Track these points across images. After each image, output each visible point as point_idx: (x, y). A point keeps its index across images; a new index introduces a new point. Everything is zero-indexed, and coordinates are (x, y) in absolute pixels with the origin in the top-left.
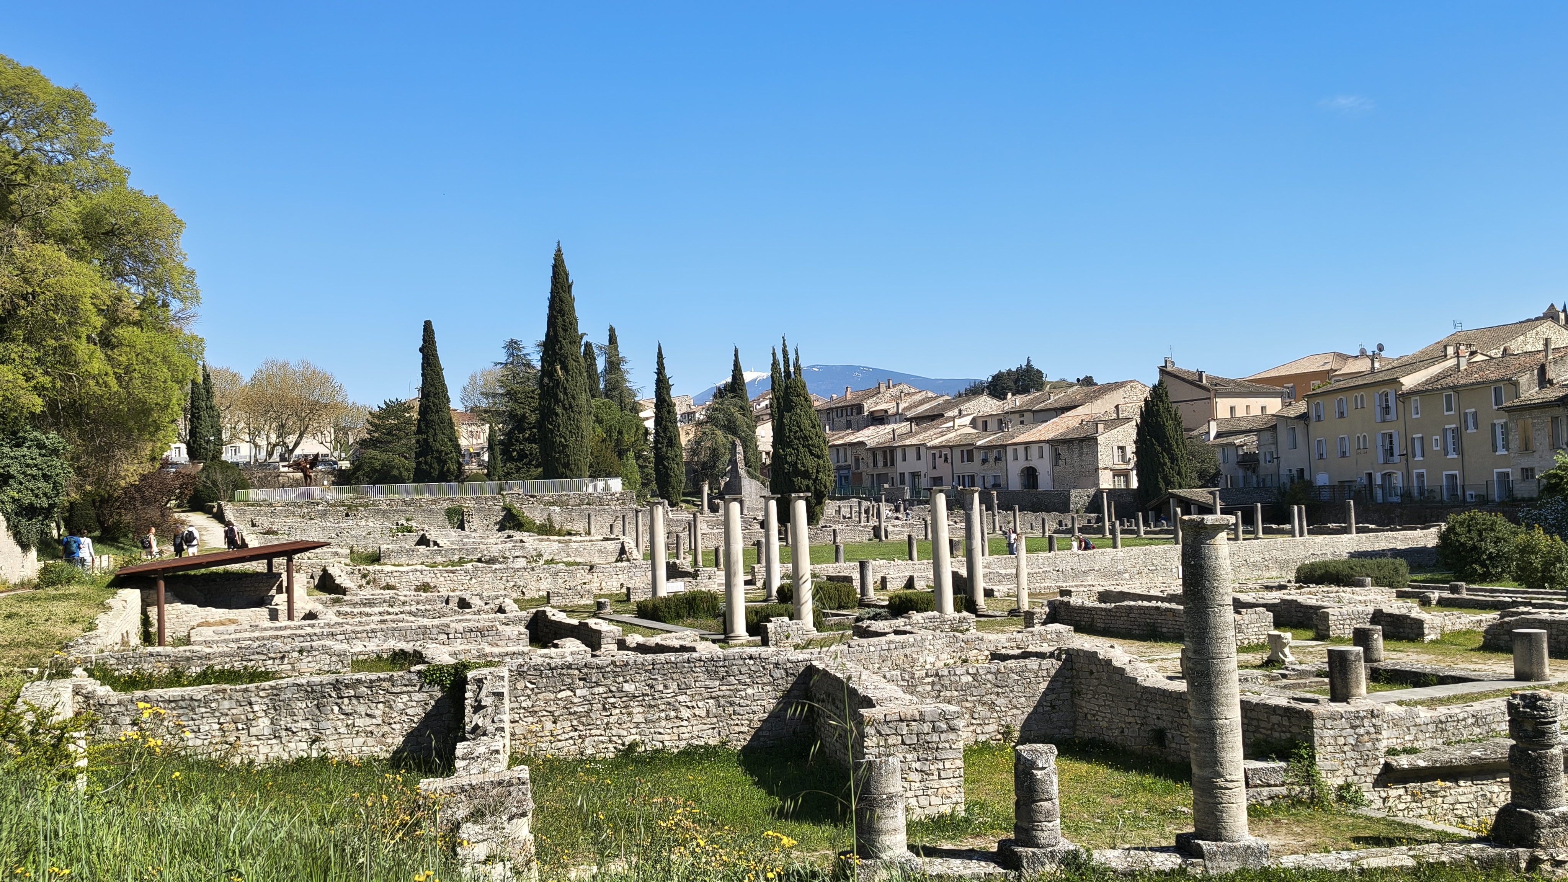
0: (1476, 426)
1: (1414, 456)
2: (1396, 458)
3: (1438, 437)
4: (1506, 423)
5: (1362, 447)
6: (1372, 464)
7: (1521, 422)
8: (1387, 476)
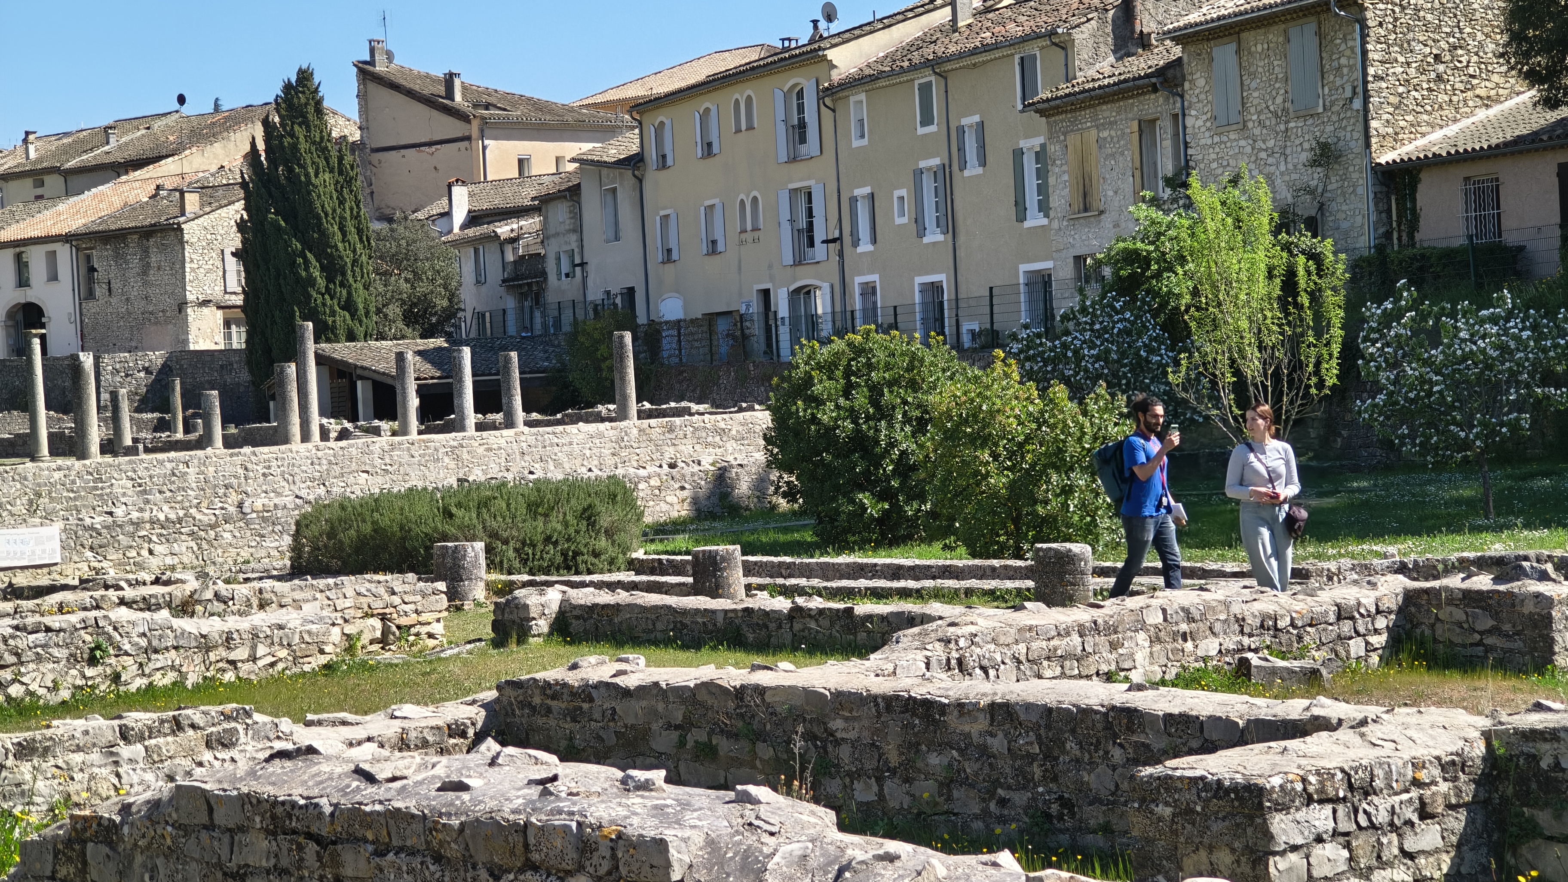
0: (983, 161)
1: (856, 243)
2: (820, 251)
3: (903, 192)
4: (1043, 146)
5: (749, 227)
6: (770, 267)
7: (1073, 139)
8: (802, 294)
